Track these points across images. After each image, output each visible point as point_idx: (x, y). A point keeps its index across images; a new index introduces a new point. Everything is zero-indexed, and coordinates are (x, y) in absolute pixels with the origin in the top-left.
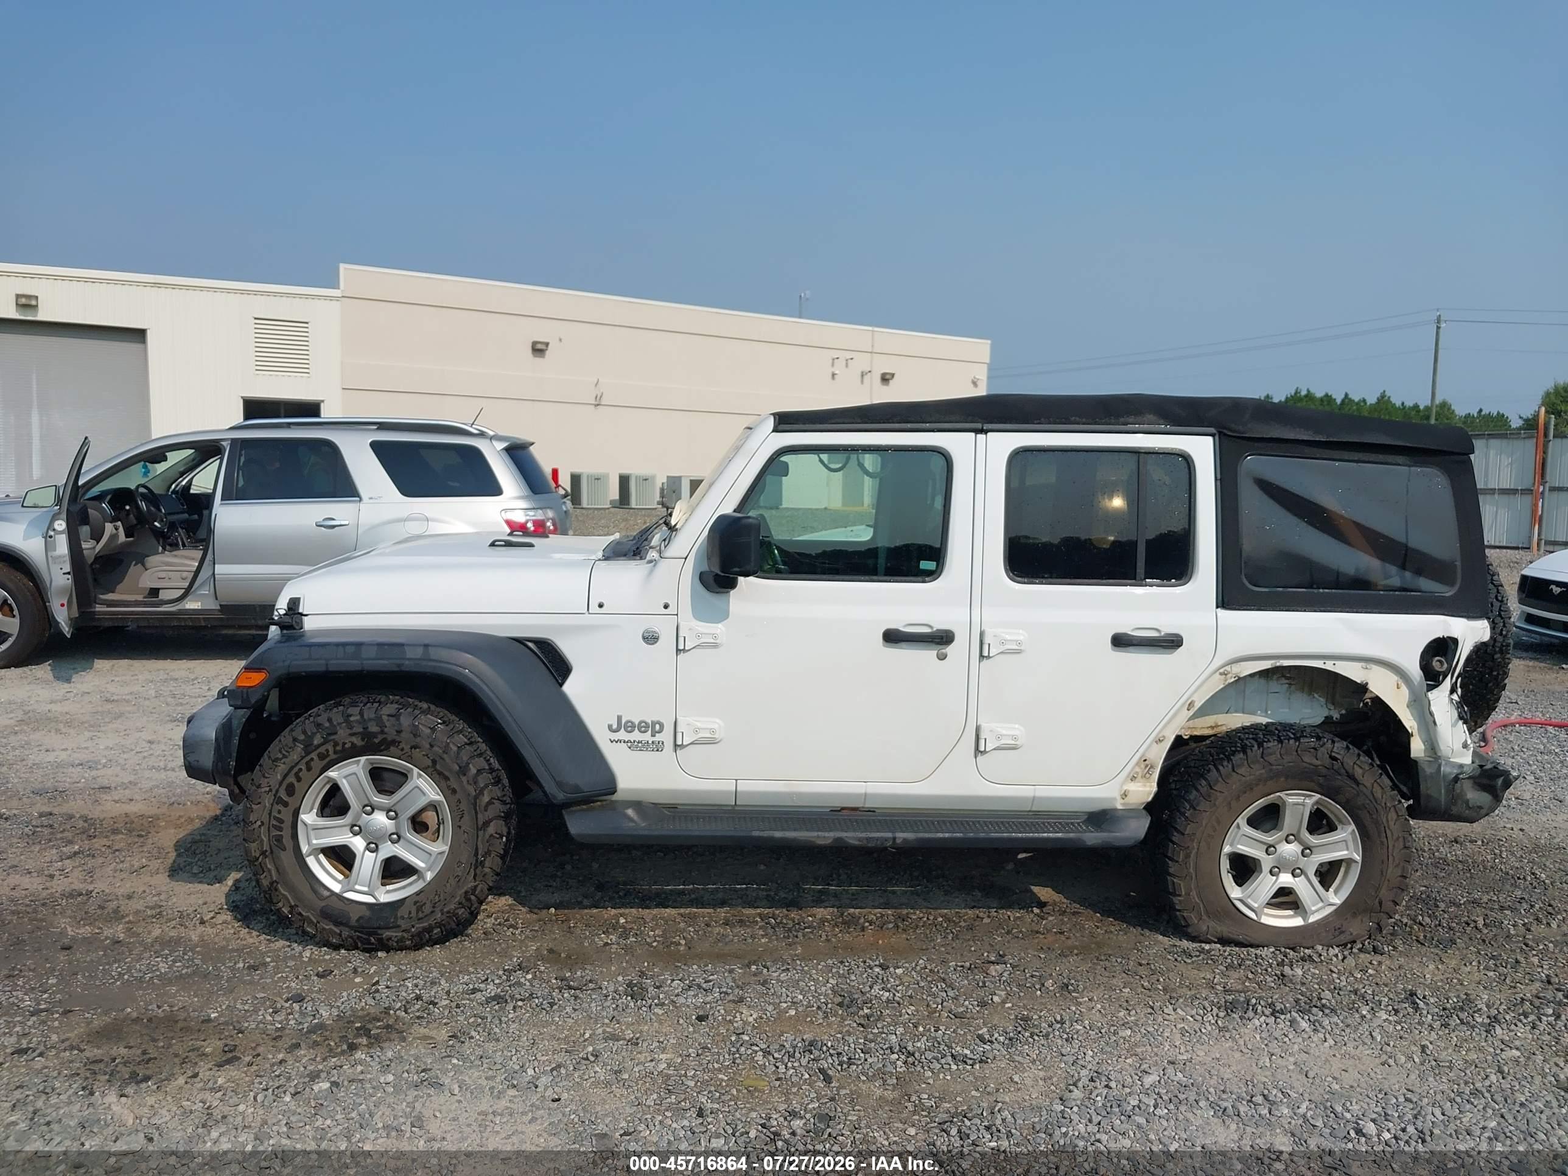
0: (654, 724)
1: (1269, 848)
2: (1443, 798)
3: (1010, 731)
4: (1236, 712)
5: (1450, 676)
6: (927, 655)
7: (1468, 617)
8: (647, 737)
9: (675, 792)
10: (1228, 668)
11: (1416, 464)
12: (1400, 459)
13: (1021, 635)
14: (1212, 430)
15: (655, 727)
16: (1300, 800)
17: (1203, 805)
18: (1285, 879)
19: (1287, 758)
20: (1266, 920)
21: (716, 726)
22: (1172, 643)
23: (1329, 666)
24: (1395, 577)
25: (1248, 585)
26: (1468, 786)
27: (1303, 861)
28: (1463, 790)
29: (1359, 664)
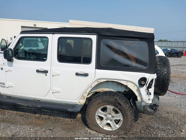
0: (4, 83)
1: (105, 115)
2: (142, 110)
3: (58, 89)
4: (107, 88)
5: (145, 85)
6: (44, 75)
7: (150, 73)
8: (3, 85)
9: (7, 94)
10: (98, 80)
11: (141, 41)
12: (138, 40)
13: (59, 72)
14: (96, 34)
15: (4, 84)
16: (110, 107)
17: (91, 106)
18: (109, 122)
19: (107, 99)
20: (105, 128)
21: (12, 84)
22: (86, 75)
23: (119, 81)
24: (134, 64)
25: (102, 65)
26: (148, 108)
27: (112, 119)
28: (147, 108)
29: (125, 82)
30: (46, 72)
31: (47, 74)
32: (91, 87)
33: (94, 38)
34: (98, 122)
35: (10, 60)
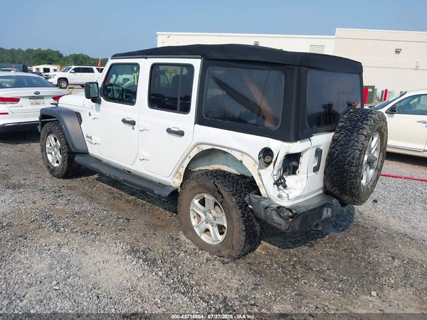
1: (204, 213)
7: (283, 141)
10: (199, 146)
14: (200, 56)
15: (91, 138)
16: (209, 198)
18: (209, 226)
22: (181, 134)
25: (204, 116)
26: (274, 213)
27: (213, 221)
28: (271, 214)
29: (240, 153)
30: (133, 123)
31: (135, 126)
32: (190, 157)
33: (197, 63)
34: (194, 222)
35: (96, 100)
